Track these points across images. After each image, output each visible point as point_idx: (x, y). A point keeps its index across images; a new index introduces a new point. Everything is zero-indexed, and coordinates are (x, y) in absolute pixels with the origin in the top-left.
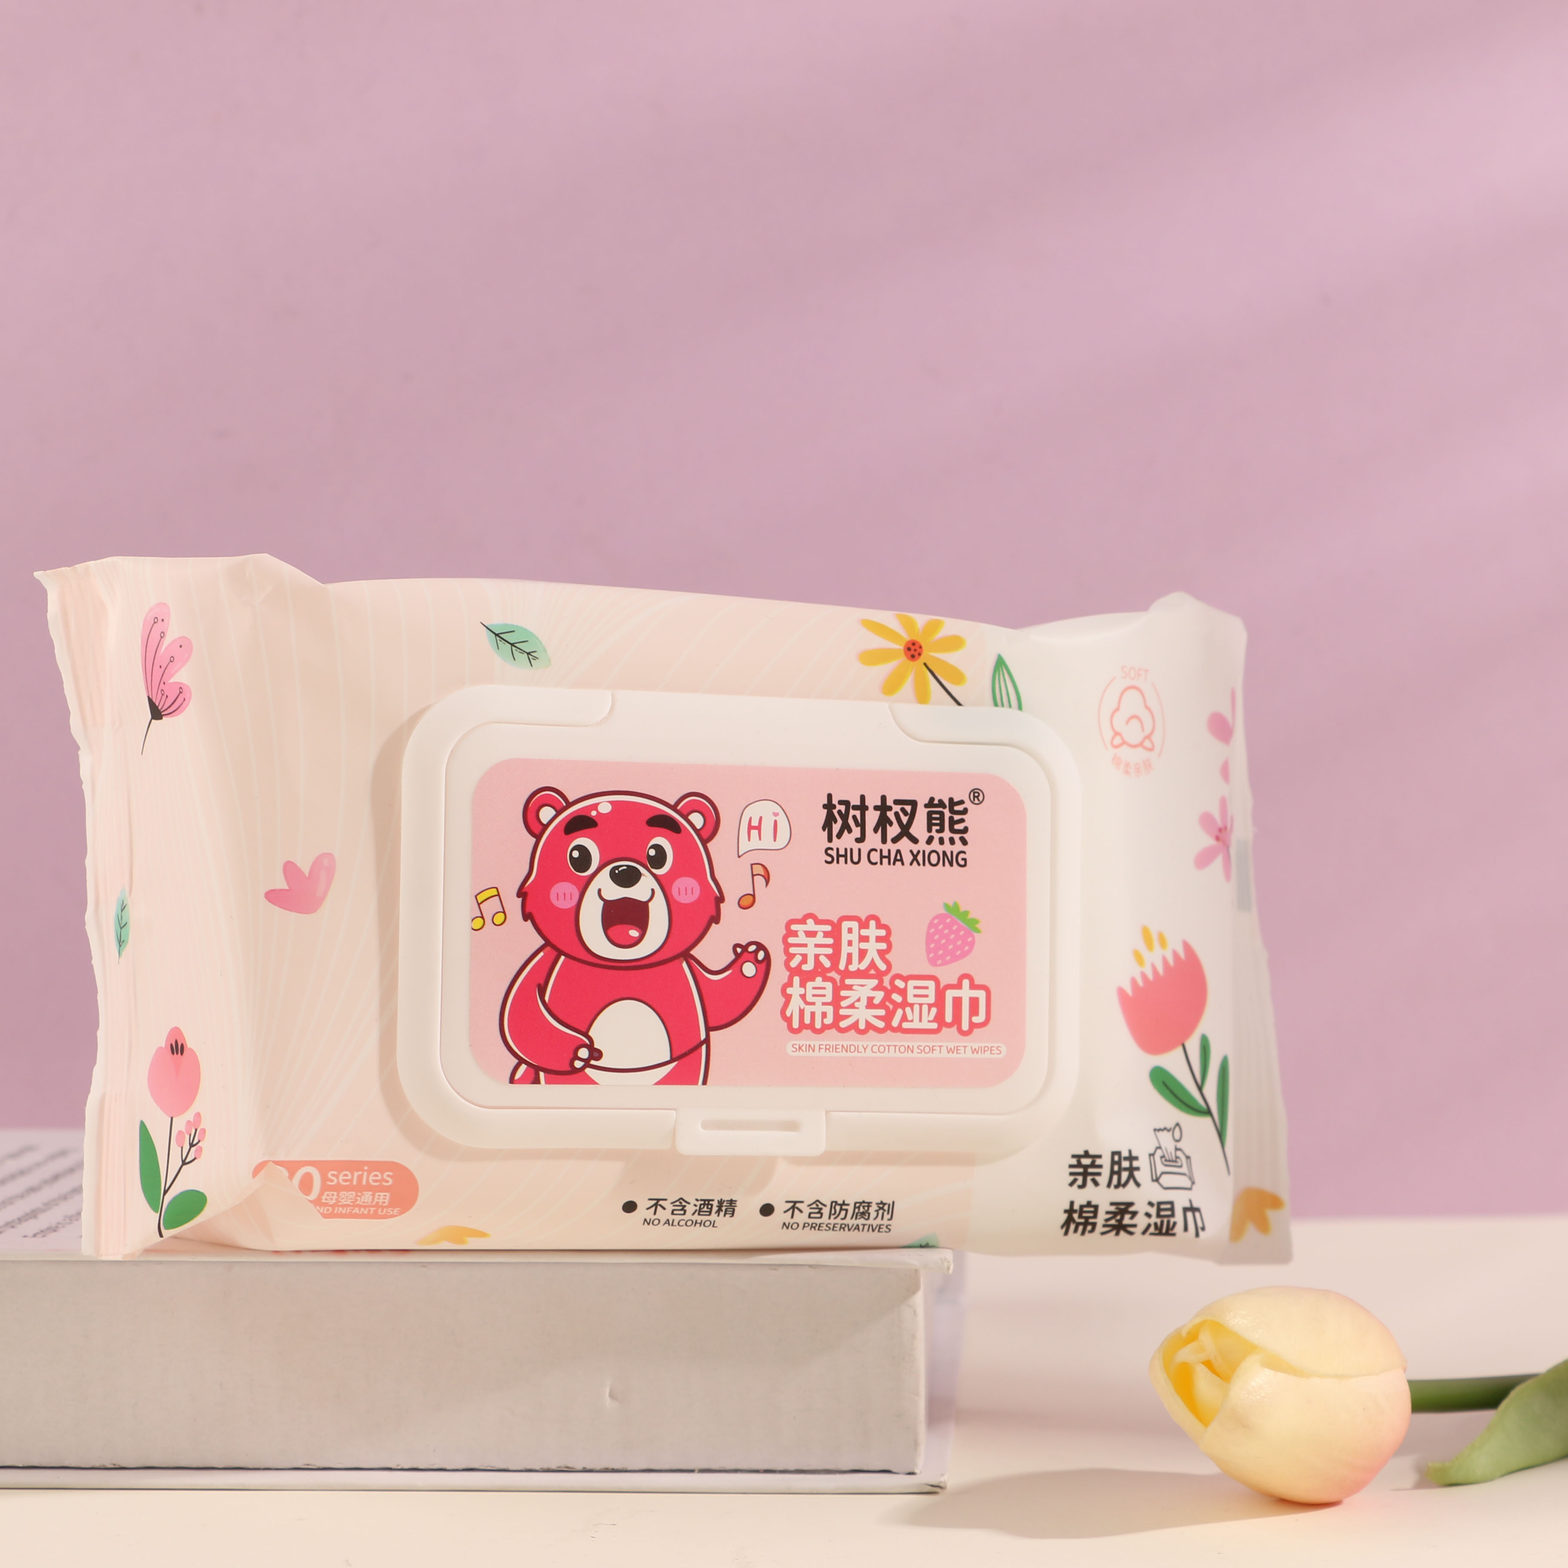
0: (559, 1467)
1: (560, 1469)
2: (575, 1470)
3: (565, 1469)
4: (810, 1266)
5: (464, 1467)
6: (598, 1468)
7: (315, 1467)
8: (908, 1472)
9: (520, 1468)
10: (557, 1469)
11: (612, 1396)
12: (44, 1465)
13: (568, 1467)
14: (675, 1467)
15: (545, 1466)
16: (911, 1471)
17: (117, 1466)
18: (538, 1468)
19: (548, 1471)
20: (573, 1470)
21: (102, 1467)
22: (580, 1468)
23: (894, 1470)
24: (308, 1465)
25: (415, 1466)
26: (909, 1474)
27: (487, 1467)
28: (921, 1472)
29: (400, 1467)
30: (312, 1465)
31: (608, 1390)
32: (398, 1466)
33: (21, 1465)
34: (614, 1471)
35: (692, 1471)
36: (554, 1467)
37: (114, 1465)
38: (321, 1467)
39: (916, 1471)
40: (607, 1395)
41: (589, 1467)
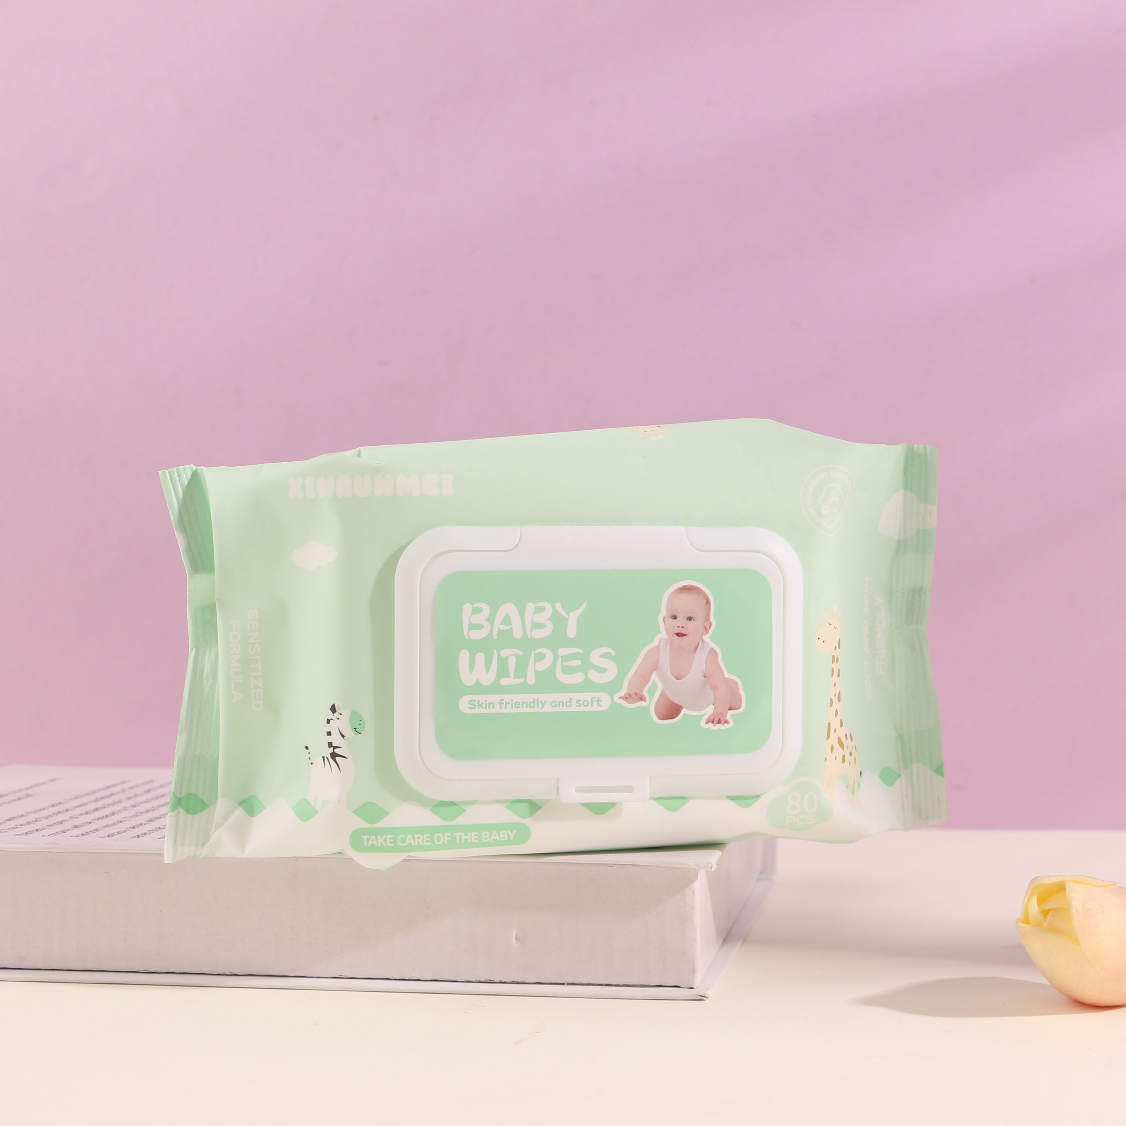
0: (486, 980)
1: (486, 981)
2: (495, 982)
3: (489, 981)
4: (632, 865)
5: (431, 979)
6: (509, 981)
7: (345, 977)
8: (689, 987)
9: (463, 980)
10: (485, 981)
11: (516, 938)
12: (191, 972)
13: (491, 980)
14: (553, 982)
15: (478, 980)
16: (691, 987)
17: (232, 974)
18: (474, 981)
19: (480, 982)
20: (494, 982)
21: (224, 974)
22: (498, 981)
23: (681, 986)
24: (341, 975)
25: (403, 978)
26: (690, 988)
27: (445, 979)
28: (697, 987)
29: (394, 978)
30: (343, 976)
31: (514, 936)
32: (393, 977)
33: (178, 972)
34: (518, 983)
35: (563, 984)
36: (483, 980)
37: (231, 973)
38: (349, 977)
39: (694, 987)
40: (514, 938)
41: (503, 981)
